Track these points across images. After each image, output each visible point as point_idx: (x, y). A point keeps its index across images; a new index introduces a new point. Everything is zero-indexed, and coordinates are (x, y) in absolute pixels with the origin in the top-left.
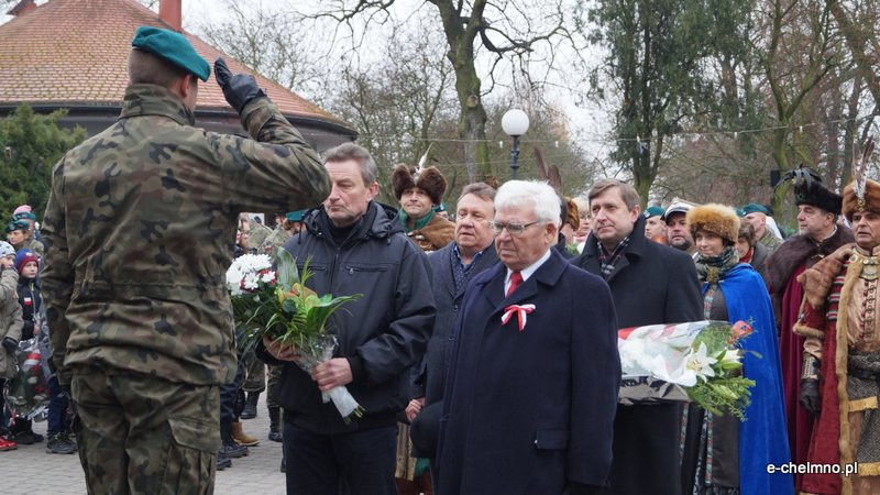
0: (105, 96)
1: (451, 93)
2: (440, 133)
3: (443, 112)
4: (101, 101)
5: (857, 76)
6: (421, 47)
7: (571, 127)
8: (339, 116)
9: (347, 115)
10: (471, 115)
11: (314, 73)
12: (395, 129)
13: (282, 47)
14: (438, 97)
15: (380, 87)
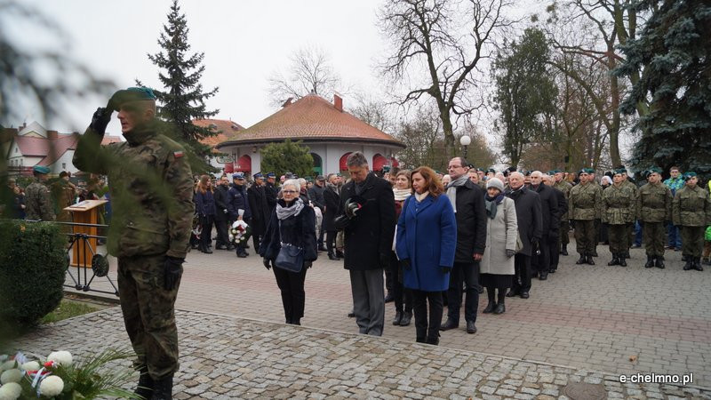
1: (441, 130)
2: (437, 145)
3: (438, 137)
5: (600, 119)
6: (430, 113)
7: (487, 142)
8: (399, 140)
9: (402, 139)
10: (449, 138)
11: (390, 124)
12: (420, 144)
13: (379, 115)
14: (436, 132)
15: (415, 129)
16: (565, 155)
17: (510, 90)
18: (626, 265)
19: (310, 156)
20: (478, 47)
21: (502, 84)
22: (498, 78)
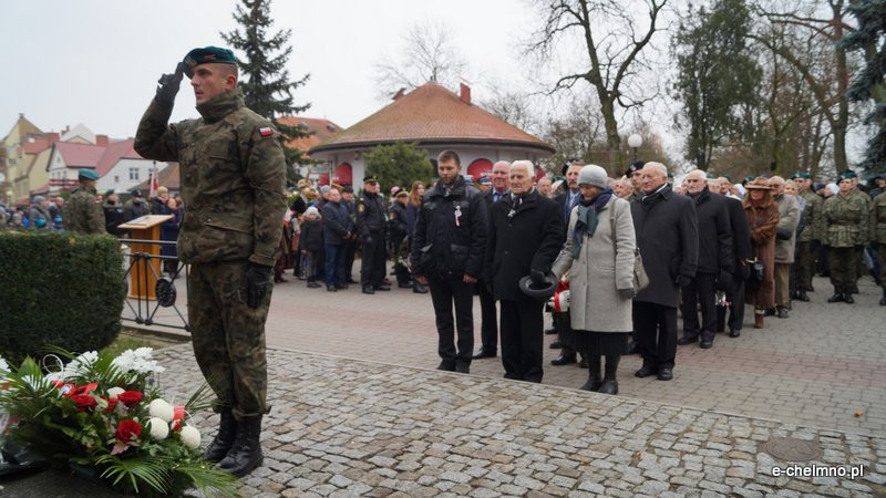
1: (602, 129)
2: (596, 148)
3: (599, 139)
6: (587, 107)
7: (664, 145)
8: (547, 142)
9: (550, 142)
10: (612, 140)
11: (535, 122)
12: (574, 147)
13: (518, 110)
14: (596, 131)
15: (567, 128)
16: (771, 160)
17: (696, 74)
18: (852, 302)
20: (653, 17)
21: (685, 66)
22: (680, 57)
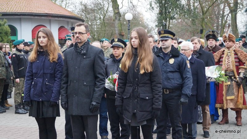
0: (12, 10)
1: (111, 9)
2: (108, 20)
3: (109, 14)
4: (11, 12)
5: (224, 3)
8: (79, 16)
9: (81, 15)
10: (116, 15)
11: (72, 3)
12: (95, 19)
14: (107, 10)
15: (91, 7)
16: (200, 28)
19: (8, 26)
